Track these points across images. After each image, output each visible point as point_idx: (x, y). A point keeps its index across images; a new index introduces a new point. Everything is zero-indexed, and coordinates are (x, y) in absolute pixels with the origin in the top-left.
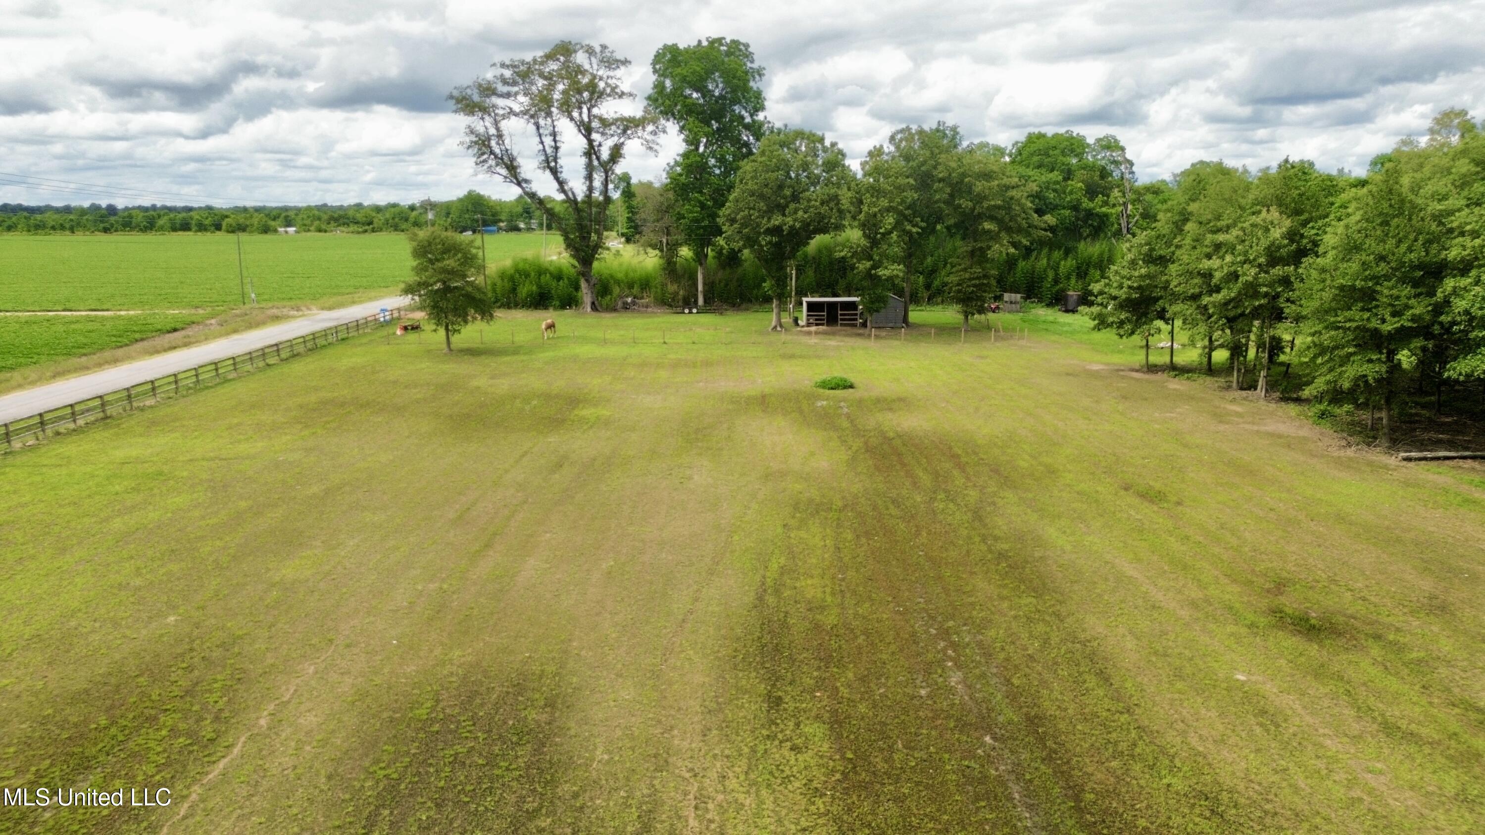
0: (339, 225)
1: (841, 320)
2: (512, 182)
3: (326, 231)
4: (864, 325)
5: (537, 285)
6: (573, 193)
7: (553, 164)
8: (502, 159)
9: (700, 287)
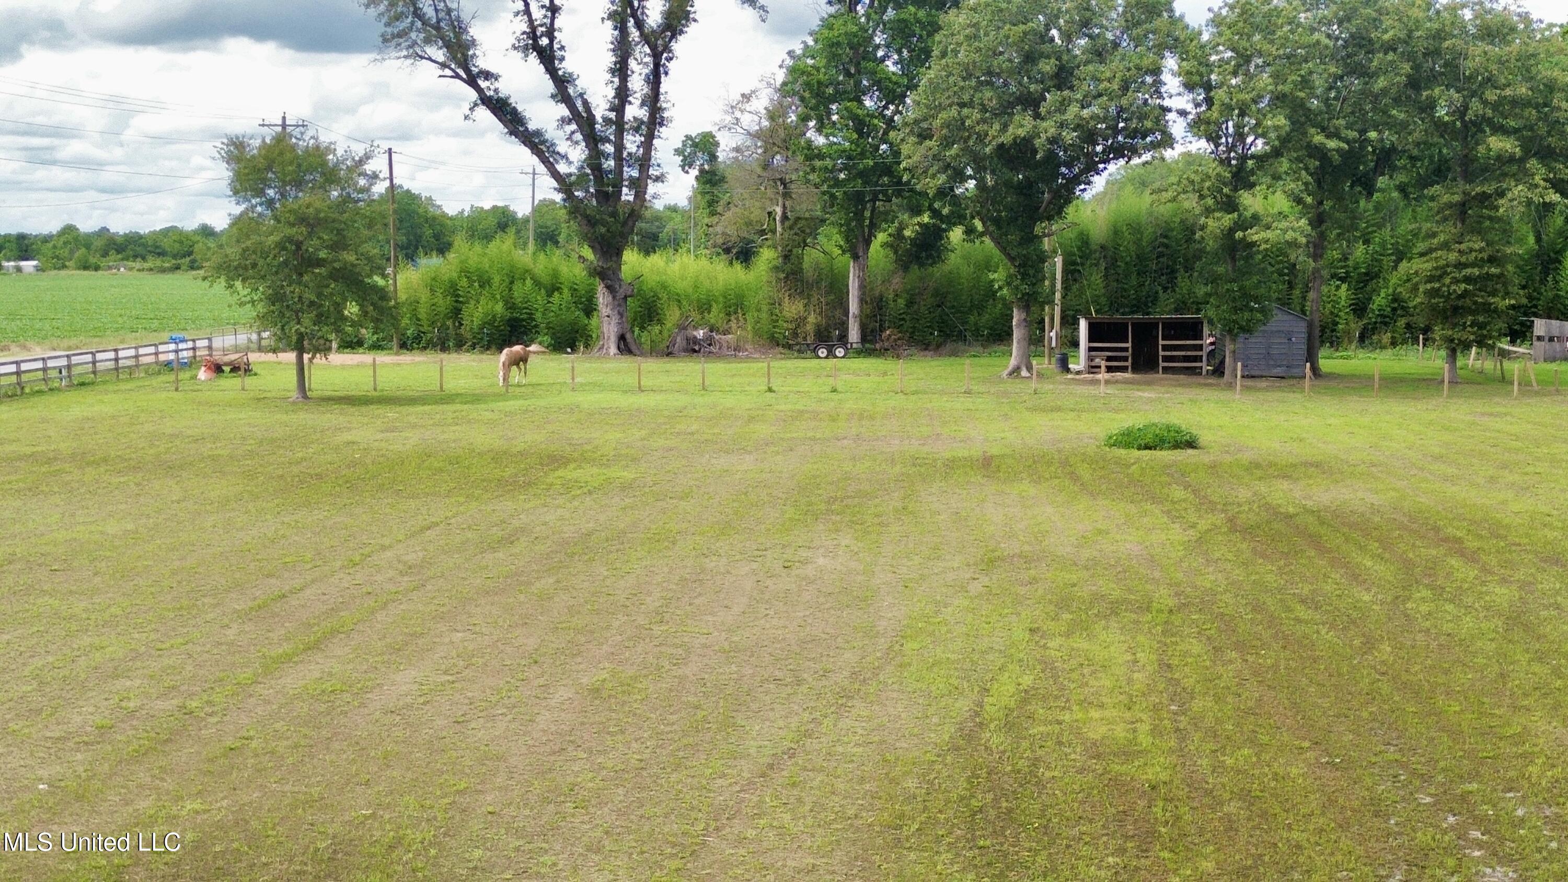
0: (127, 259)
1: (1166, 359)
2: (457, 76)
3: (97, 268)
4: (1219, 371)
5: (506, 302)
6: (586, 103)
7: (544, 41)
8: (437, 28)
9: (854, 307)
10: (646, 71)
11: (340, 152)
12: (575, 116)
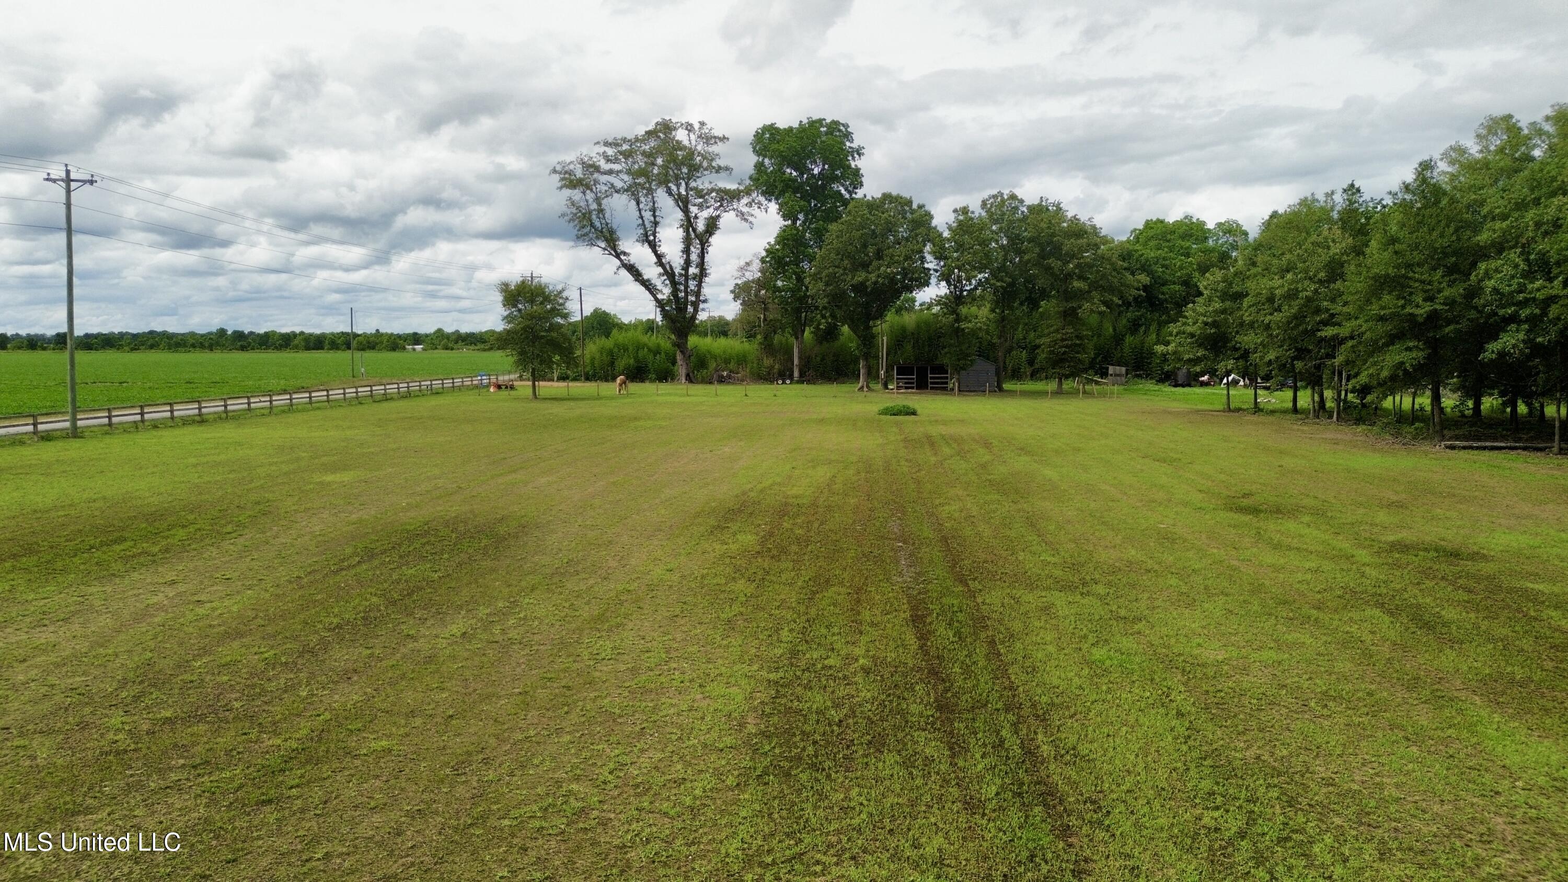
0: (467, 345)
1: (932, 383)
2: (611, 254)
3: (453, 349)
6: (671, 267)
7: (652, 238)
8: (602, 232)
9: (796, 361)
10: (698, 251)
11: (551, 288)
12: (666, 272)
